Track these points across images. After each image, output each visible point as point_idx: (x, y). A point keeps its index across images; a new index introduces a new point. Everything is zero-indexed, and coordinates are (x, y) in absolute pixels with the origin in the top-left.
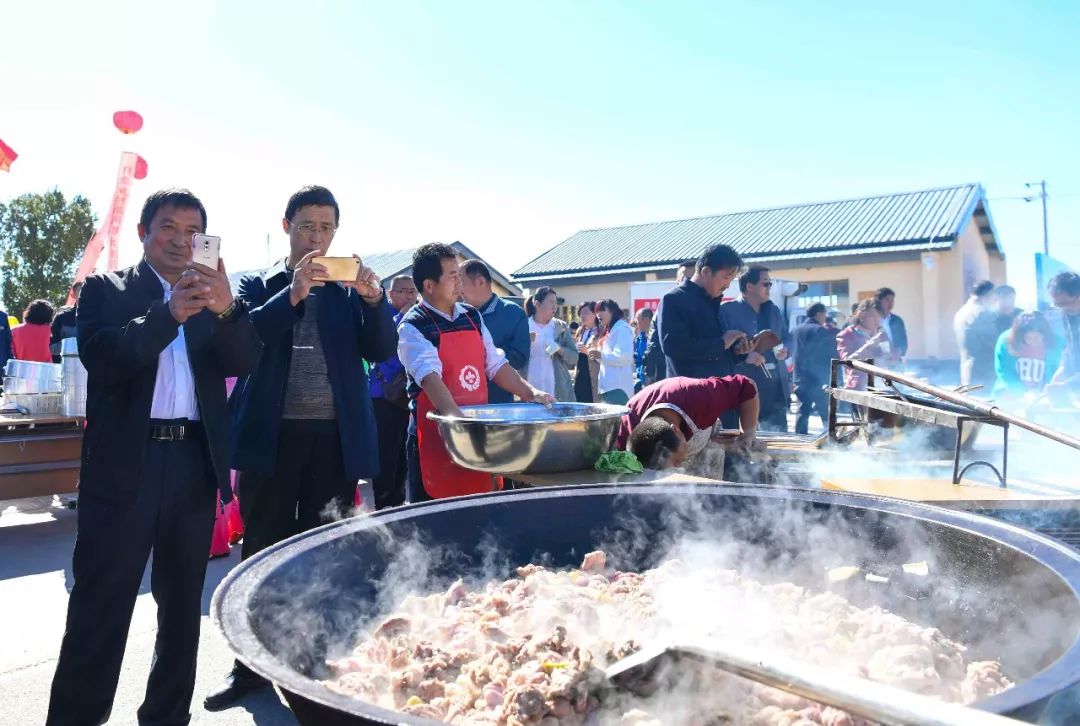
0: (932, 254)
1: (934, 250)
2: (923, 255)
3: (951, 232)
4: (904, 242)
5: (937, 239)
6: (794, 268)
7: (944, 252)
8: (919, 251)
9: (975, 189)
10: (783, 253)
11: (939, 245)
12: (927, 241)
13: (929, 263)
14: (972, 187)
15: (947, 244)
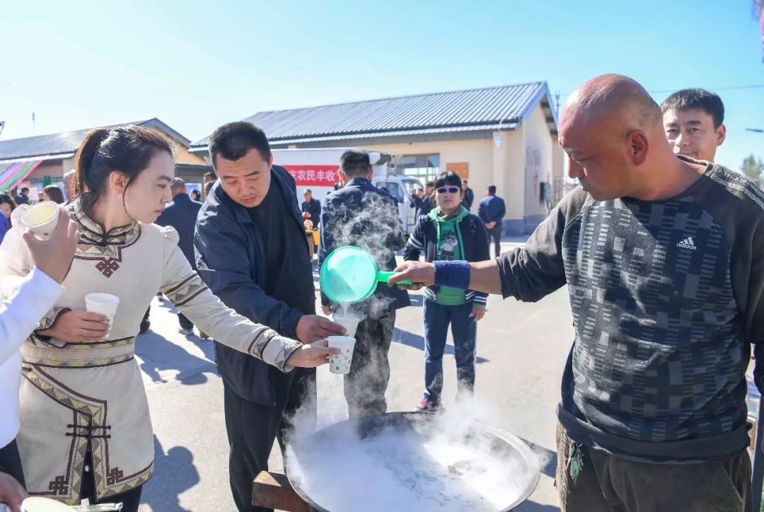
0: (501, 132)
1: (502, 129)
2: (494, 133)
3: (517, 115)
4: (481, 123)
5: (506, 122)
6: (399, 142)
7: (510, 132)
8: (491, 131)
9: (541, 85)
10: (391, 130)
11: (506, 126)
12: (497, 122)
13: (498, 140)
14: (540, 84)
15: (513, 125)
